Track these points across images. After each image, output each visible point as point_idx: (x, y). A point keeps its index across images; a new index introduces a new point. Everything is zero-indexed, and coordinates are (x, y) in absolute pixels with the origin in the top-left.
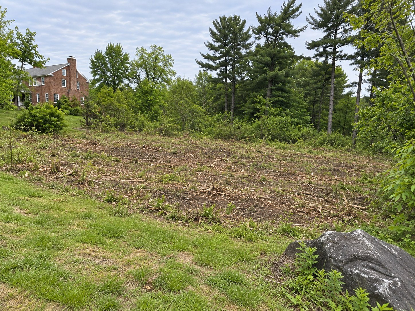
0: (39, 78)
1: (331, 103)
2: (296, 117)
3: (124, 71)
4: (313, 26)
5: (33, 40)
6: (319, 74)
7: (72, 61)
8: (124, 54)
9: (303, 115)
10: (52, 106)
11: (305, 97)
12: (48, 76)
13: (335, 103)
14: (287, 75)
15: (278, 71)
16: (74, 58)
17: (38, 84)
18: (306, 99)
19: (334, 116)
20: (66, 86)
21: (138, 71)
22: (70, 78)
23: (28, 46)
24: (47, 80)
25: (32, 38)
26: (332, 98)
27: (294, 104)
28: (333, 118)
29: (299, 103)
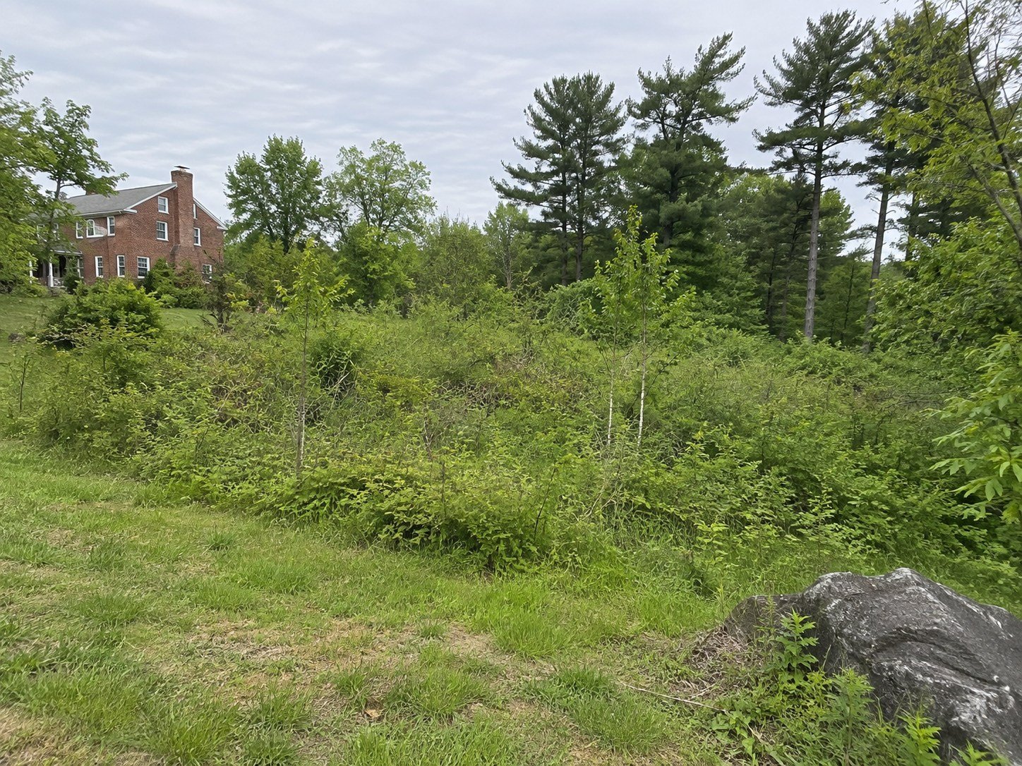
0: (101, 219)
1: (812, 277)
2: (728, 311)
3: (309, 202)
4: (770, 99)
5: (86, 126)
6: (785, 210)
7: (182, 177)
8: (308, 160)
9: (746, 307)
10: (131, 286)
11: (749, 263)
12: (124, 214)
13: (821, 277)
14: (706, 212)
15: (685, 203)
16: (187, 171)
17: (99, 232)
18: (752, 268)
19: (820, 308)
20: (166, 239)
21: (344, 203)
22: (177, 219)
23: (72, 141)
24: (120, 223)
25: (83, 122)
26: (813, 265)
27: (725, 280)
28: (817, 313)
29: (734, 277)
